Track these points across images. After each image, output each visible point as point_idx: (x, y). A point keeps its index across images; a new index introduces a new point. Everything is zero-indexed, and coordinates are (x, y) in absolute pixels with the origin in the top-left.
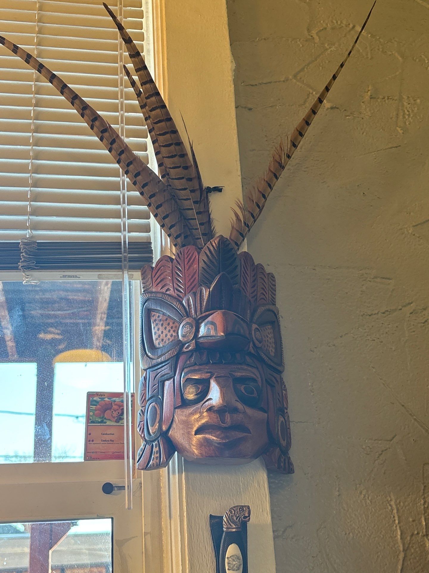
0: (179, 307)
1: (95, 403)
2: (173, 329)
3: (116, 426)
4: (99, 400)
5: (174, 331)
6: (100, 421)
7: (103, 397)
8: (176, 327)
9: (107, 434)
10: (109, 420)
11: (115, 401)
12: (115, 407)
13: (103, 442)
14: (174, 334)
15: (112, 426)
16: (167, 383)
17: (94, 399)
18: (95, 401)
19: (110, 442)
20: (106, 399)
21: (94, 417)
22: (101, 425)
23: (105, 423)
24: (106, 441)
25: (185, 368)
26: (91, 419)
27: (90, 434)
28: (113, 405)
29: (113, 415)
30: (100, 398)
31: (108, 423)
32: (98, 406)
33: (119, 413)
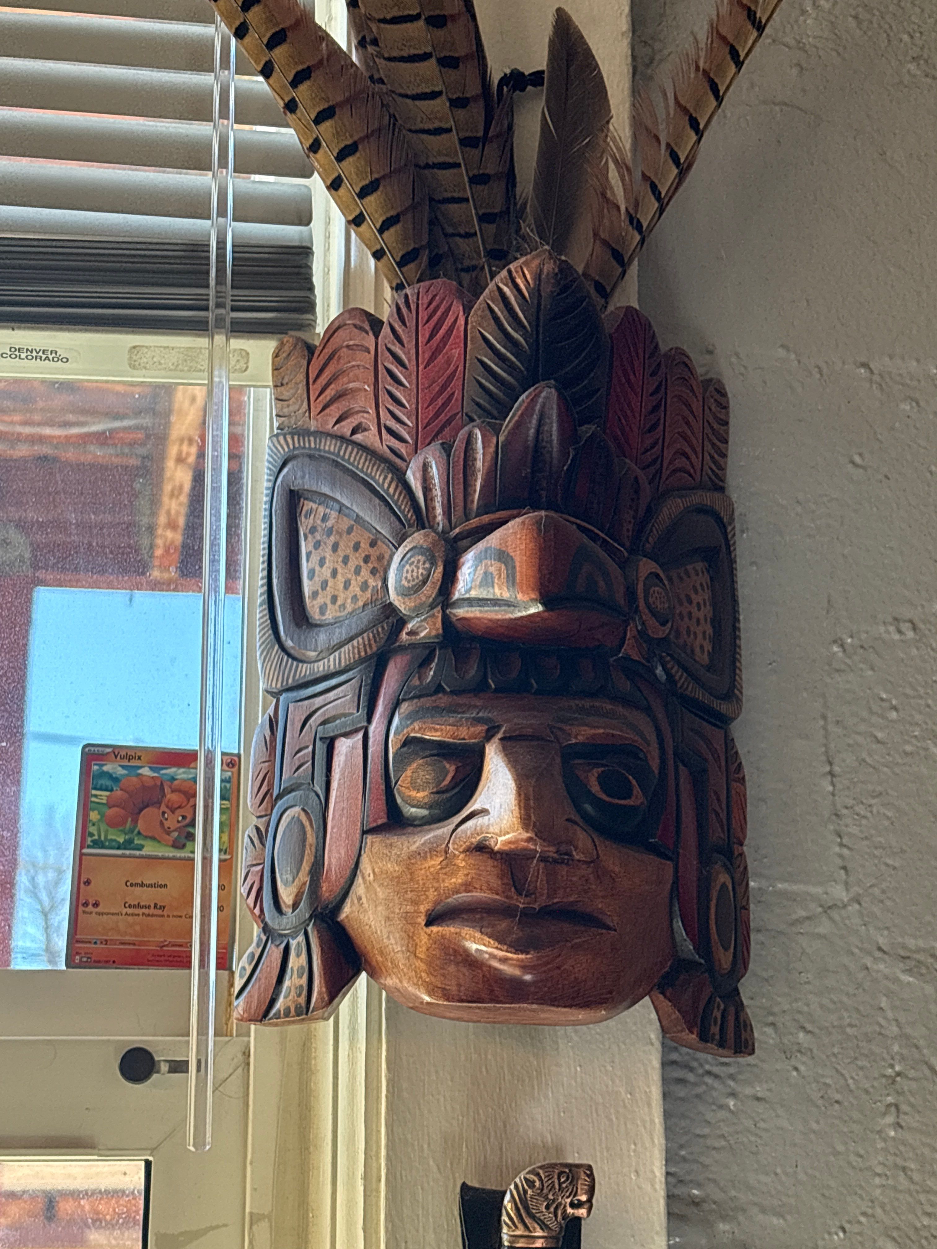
0: (391, 490)
1: (109, 783)
2: (370, 565)
3: (174, 858)
4: (121, 771)
5: (374, 572)
6: (121, 840)
7: (133, 763)
8: (380, 558)
9: (142, 885)
10: (153, 838)
11: (173, 779)
12: (171, 796)
13: (130, 911)
14: (372, 583)
15: (164, 858)
16: (343, 746)
17: (105, 768)
18: (109, 776)
19: (152, 911)
20: (146, 771)
21: (103, 827)
22: (123, 856)
23: (140, 848)
24: (139, 906)
25: (404, 700)
26: (91, 835)
27: (88, 883)
28: (167, 790)
29: (167, 824)
30: (123, 767)
31: (150, 849)
32: (118, 793)
33: (184, 817)
